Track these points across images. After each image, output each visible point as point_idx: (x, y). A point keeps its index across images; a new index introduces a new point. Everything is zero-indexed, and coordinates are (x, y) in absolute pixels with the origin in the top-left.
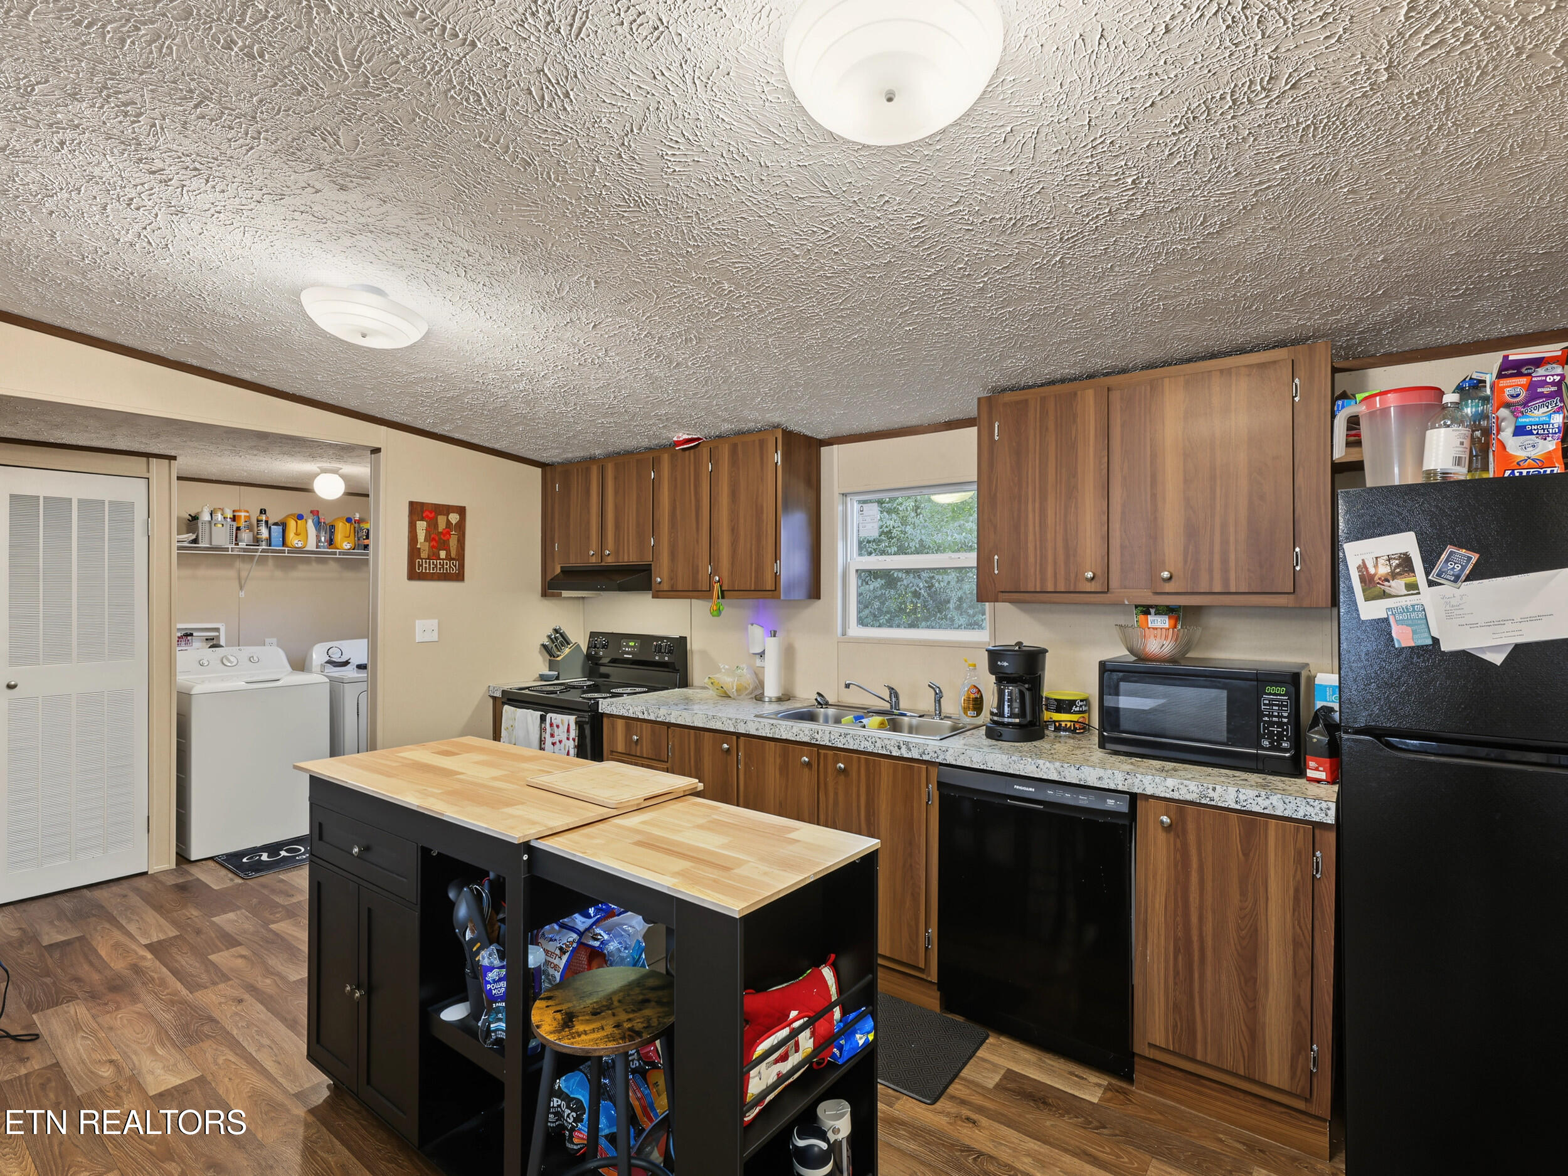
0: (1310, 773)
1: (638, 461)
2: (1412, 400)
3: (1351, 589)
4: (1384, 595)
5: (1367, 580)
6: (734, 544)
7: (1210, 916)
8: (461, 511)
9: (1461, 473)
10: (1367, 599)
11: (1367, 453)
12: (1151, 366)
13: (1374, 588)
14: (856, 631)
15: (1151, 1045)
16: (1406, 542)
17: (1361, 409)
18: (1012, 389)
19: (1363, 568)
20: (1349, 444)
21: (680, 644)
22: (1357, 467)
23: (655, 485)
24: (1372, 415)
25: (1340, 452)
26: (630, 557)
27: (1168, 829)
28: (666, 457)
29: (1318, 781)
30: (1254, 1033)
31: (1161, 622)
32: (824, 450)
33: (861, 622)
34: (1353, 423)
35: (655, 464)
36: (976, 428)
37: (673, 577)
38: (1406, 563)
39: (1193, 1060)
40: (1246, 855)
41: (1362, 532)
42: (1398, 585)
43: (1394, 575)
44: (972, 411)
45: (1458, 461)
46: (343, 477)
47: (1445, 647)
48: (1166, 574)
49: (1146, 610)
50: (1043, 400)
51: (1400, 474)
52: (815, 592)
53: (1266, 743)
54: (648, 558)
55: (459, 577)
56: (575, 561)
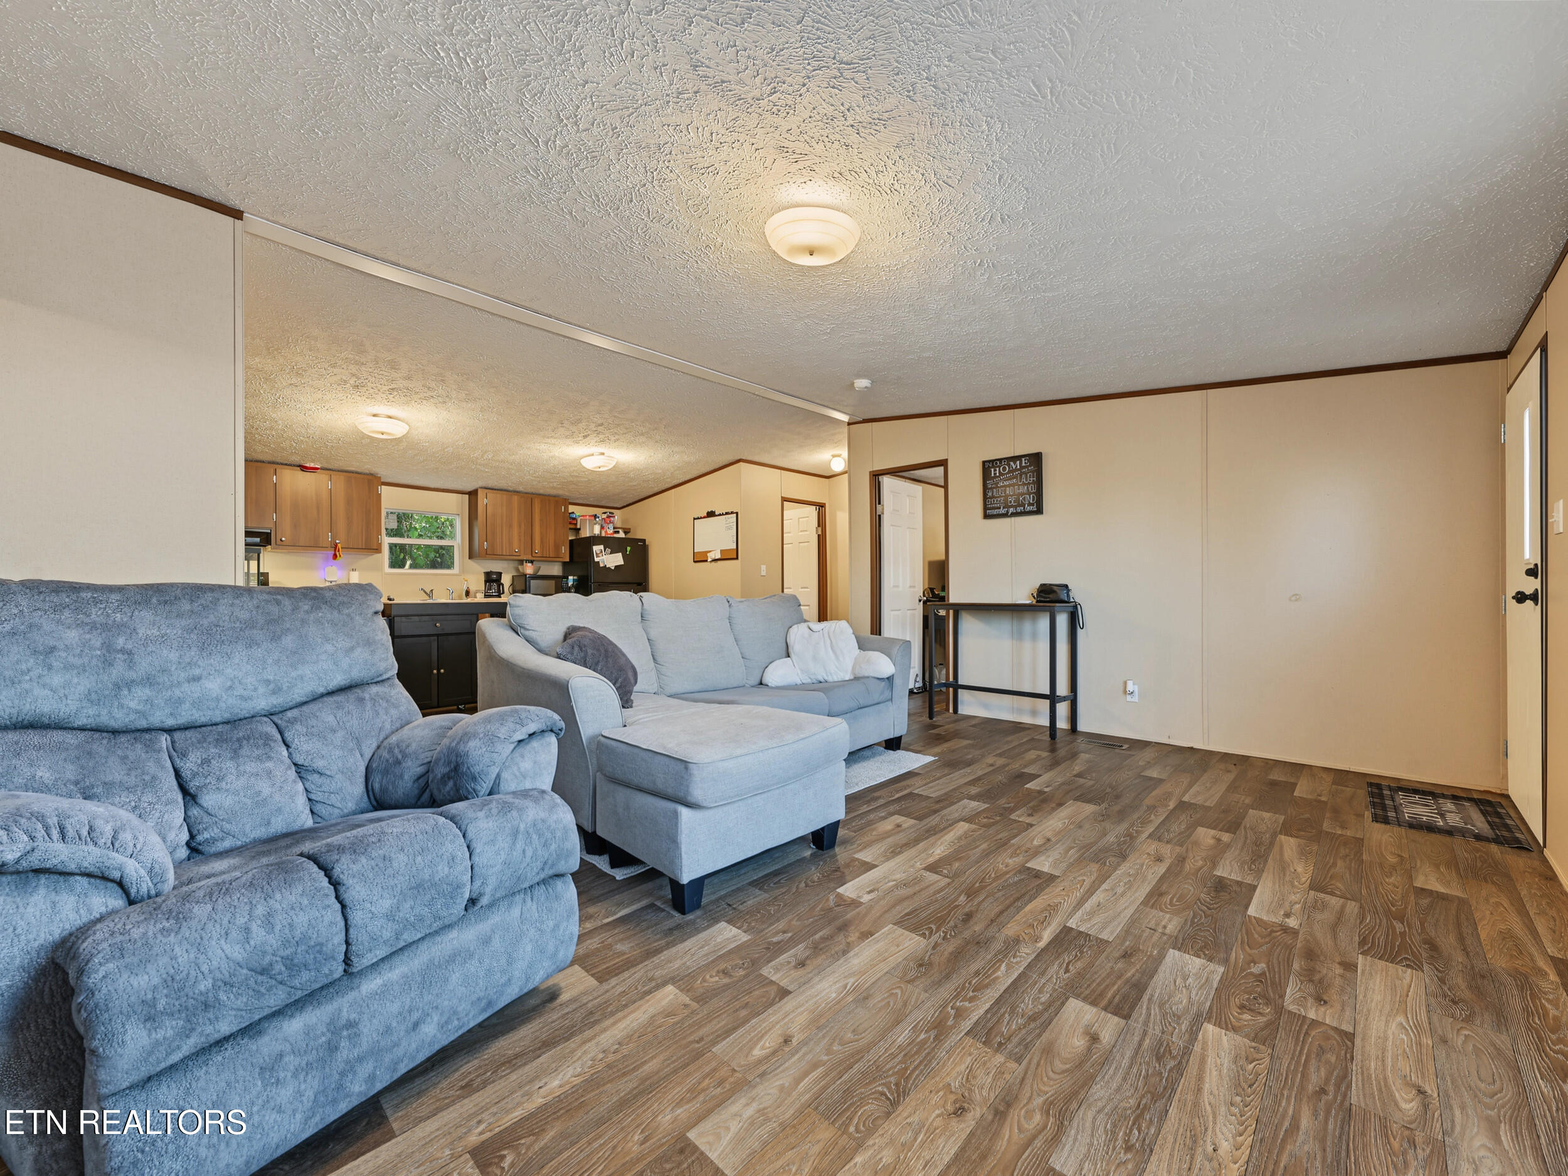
6: (349, 526)
10: (596, 557)
13: (597, 555)
16: (602, 547)
19: (596, 551)
23: (276, 487)
28: (287, 472)
35: (278, 473)
37: (294, 537)
38: (602, 551)
43: (600, 553)
45: (600, 532)
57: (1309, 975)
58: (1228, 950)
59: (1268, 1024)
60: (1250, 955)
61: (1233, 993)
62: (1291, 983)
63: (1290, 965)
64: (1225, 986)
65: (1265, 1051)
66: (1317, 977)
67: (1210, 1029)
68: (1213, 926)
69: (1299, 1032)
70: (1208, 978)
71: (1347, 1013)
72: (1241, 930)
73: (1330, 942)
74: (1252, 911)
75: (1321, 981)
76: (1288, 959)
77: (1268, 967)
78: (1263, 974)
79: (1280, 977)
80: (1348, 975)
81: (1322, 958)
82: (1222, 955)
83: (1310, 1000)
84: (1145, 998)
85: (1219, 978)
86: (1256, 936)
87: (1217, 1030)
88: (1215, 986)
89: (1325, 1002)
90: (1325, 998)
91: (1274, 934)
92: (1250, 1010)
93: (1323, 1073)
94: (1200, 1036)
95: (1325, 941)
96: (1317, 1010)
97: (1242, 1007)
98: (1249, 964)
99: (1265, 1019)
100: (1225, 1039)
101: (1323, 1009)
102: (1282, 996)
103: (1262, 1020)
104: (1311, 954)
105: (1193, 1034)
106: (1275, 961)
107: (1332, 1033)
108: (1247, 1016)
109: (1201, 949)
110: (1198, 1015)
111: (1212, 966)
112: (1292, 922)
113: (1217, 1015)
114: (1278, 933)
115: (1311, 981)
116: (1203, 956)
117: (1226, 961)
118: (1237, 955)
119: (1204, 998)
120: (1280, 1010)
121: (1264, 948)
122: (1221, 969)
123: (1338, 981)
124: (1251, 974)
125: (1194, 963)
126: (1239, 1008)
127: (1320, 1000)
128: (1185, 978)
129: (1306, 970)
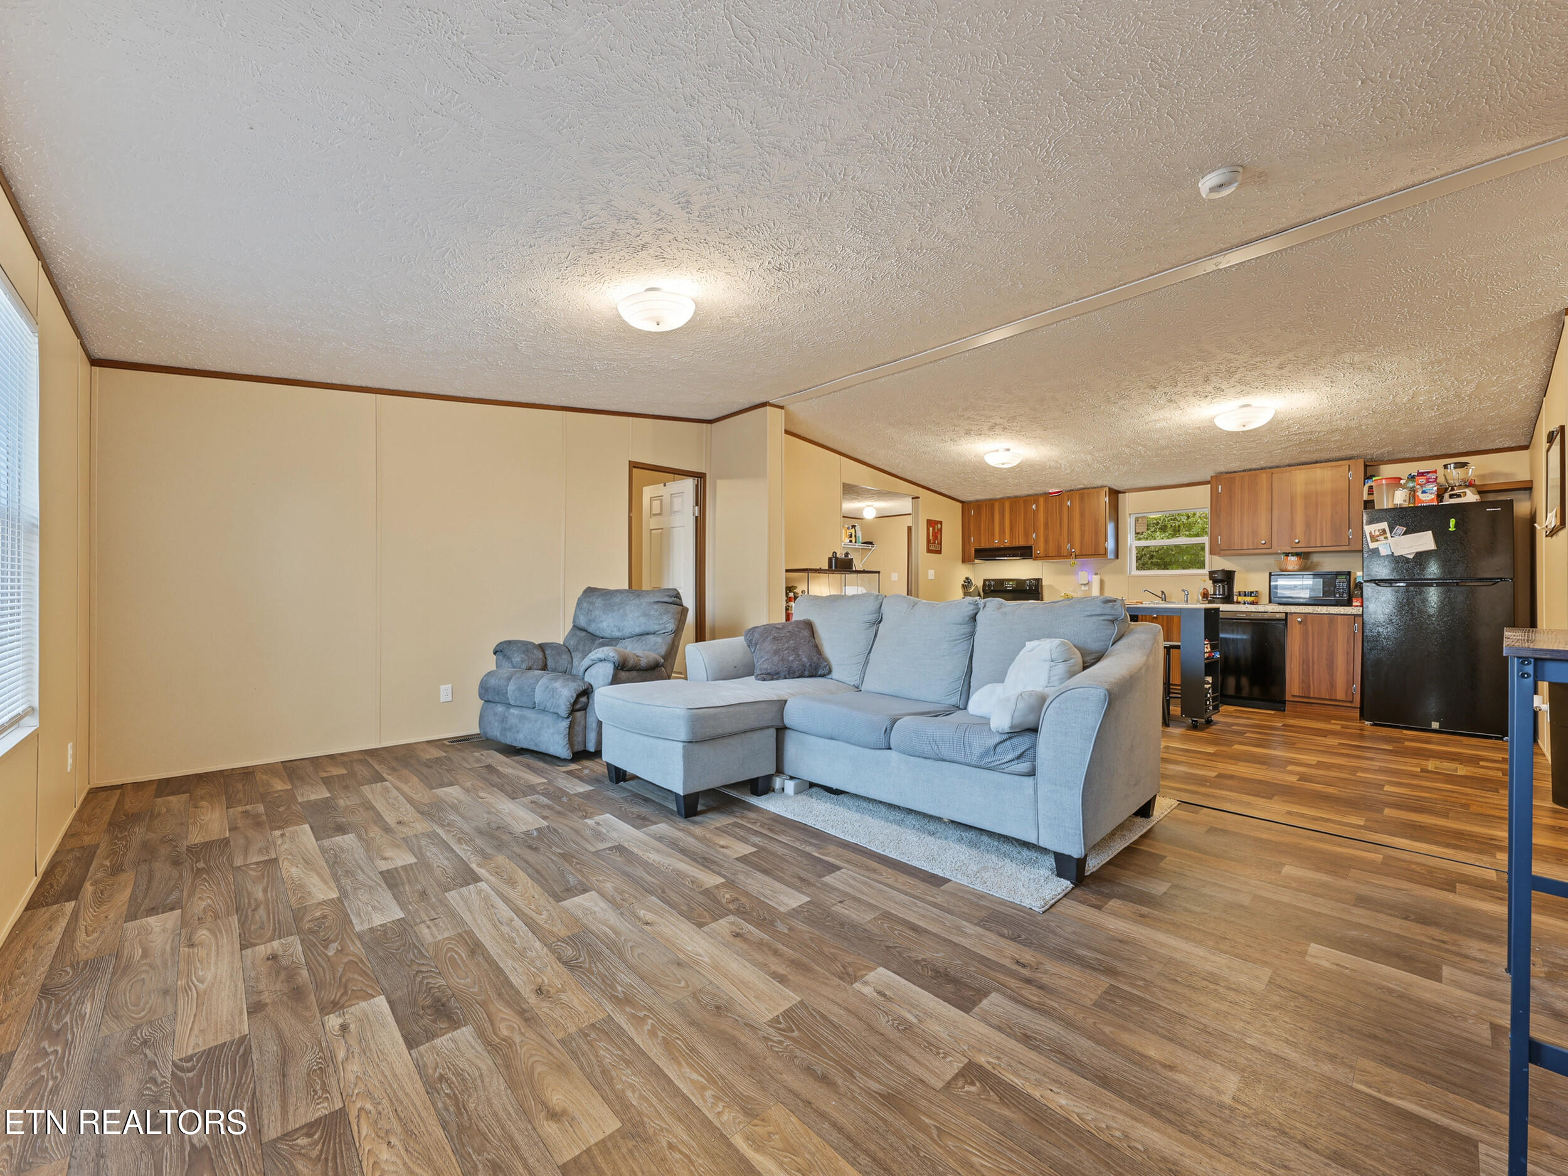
0: (1354, 604)
1: (1024, 501)
2: (1390, 481)
3: (1367, 540)
4: (1377, 541)
5: (1371, 536)
6: (1082, 536)
7: (1316, 649)
8: (941, 523)
9: (1406, 505)
10: (1372, 542)
11: (1375, 497)
12: (1290, 466)
13: (1374, 539)
14: (1135, 572)
15: (1293, 696)
16: (1384, 525)
17: (1373, 484)
18: (1226, 473)
19: (1370, 533)
20: (1369, 494)
21: (1038, 581)
22: (1372, 501)
23: (1035, 512)
24: (1377, 486)
25: (1365, 497)
26: (1021, 542)
27: (1300, 623)
28: (1042, 500)
29: (1357, 606)
30: (1332, 685)
31: (1294, 559)
32: (1120, 495)
33: (1138, 568)
34: (1371, 488)
35: (1036, 502)
36: (1209, 485)
37: (1046, 550)
38: (1384, 531)
39: (1310, 698)
40: (1330, 627)
41: (1370, 522)
42: (1382, 538)
43: (1381, 535)
44: (1209, 478)
45: (1405, 501)
46: (875, 508)
47: (1396, 554)
48: (1297, 541)
49: (1287, 555)
50: (1242, 477)
51: (1386, 504)
52: (1117, 557)
53: (1337, 595)
54: (1031, 543)
55: (939, 552)
56: (984, 545)
57: (291, 974)
58: (365, 945)
59: (302, 919)
60: (347, 955)
61: (336, 921)
62: (301, 954)
63: (310, 969)
64: (346, 921)
65: (295, 906)
66: (282, 976)
67: (334, 895)
68: (398, 956)
69: (280, 926)
70: (361, 917)
71: (249, 963)
72: (373, 972)
73: (283, 1025)
74: (381, 1001)
75: (278, 973)
76: (314, 974)
77: (326, 955)
78: (326, 947)
79: (312, 954)
80: (256, 998)
81: (285, 998)
82: (367, 938)
83: (280, 952)
84: (384, 885)
85: (354, 922)
86: (356, 976)
87: (330, 897)
88: (352, 917)
89: (268, 959)
90: (270, 962)
91: (342, 991)
92: (319, 919)
93: (257, 917)
94: (336, 889)
95: (287, 1022)
96: (273, 948)
97: (325, 917)
98: (342, 947)
99: (305, 921)
100: (322, 897)
101: (269, 952)
102: (302, 941)
103: (308, 918)
104: (297, 994)
105: (340, 888)
106: (323, 964)
107: (256, 941)
108: (318, 914)
109: (385, 932)
110: (346, 897)
111: (366, 926)
112: (333, 1021)
113: (338, 904)
114: (338, 996)
115: (286, 969)
116: (380, 928)
117: (360, 936)
118: (356, 948)
119: (351, 906)
120: (299, 931)
121: (341, 970)
122: (358, 928)
123: (262, 986)
124: (334, 941)
125: (378, 920)
126: (326, 915)
127: (274, 957)
128: (374, 908)
129: (295, 975)
